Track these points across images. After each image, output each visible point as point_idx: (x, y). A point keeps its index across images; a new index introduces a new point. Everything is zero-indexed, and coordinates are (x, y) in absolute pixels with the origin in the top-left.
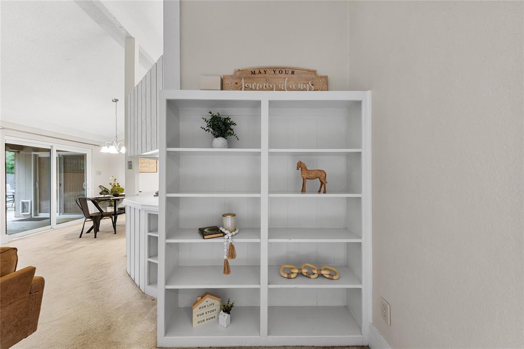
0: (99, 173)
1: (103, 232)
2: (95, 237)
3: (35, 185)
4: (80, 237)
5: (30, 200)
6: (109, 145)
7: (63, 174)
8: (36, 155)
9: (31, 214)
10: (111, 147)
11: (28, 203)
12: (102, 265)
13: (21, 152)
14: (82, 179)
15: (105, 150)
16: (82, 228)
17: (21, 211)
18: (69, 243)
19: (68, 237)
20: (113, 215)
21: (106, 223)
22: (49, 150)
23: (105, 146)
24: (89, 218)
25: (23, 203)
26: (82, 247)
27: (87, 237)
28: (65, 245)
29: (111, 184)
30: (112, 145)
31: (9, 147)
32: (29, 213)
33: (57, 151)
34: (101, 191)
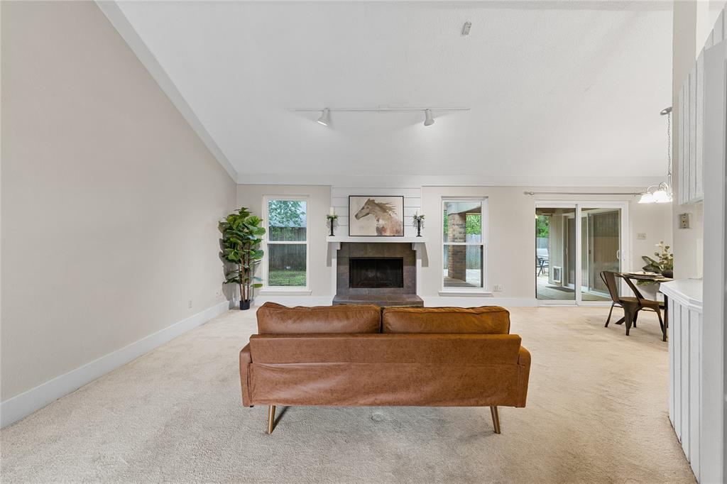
0: (642, 237)
1: (642, 330)
2: (627, 334)
3: (565, 251)
4: (606, 326)
5: (560, 267)
6: (652, 191)
7: (592, 238)
8: (565, 217)
9: (561, 282)
10: (657, 193)
11: (558, 270)
12: (626, 381)
13: (554, 215)
14: (615, 246)
15: (646, 199)
16: (608, 315)
17: (553, 277)
18: (590, 329)
19: (590, 321)
20: (662, 307)
21: (647, 317)
22: (574, 210)
23: (646, 192)
24: (618, 302)
25: (555, 269)
26: (605, 341)
27: (614, 329)
28: (585, 330)
29: (658, 255)
30: (659, 189)
31: (539, 211)
32: (559, 281)
33: (583, 210)
34: (645, 265)
